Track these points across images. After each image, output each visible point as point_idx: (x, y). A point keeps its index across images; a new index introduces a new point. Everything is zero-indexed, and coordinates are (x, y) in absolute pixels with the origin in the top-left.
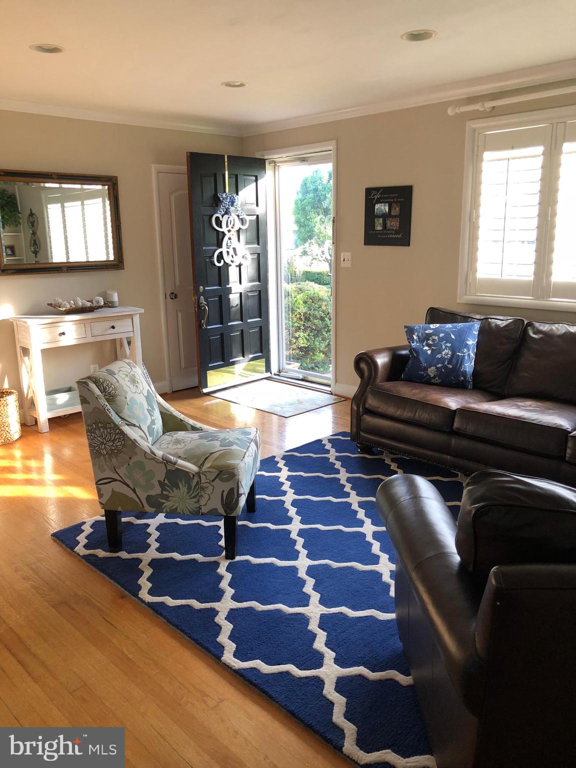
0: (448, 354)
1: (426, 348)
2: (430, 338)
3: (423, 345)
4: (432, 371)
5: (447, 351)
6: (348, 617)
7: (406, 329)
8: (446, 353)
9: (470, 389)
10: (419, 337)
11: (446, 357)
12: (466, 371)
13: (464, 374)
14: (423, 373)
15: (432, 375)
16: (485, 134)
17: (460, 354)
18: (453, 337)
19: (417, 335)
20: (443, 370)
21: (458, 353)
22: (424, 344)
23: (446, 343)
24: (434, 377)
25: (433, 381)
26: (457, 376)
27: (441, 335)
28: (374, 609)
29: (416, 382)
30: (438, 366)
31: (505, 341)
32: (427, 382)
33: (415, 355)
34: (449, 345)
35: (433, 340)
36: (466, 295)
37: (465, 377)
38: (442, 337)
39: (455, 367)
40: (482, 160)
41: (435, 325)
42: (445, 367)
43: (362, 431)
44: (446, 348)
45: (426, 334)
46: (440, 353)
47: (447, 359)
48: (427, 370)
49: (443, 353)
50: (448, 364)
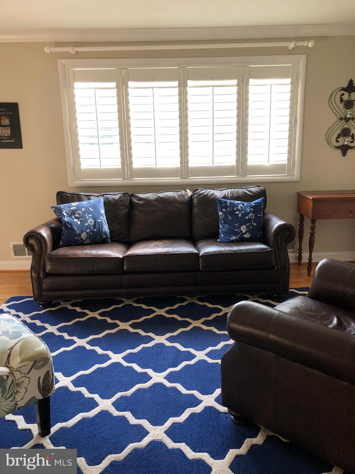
0: (92, 222)
1: (76, 220)
2: (76, 213)
3: (73, 219)
4: (84, 236)
5: (91, 220)
6: (180, 423)
7: (54, 209)
8: (91, 221)
9: (110, 243)
10: (67, 213)
11: (91, 224)
12: (106, 231)
13: (105, 233)
14: (78, 238)
15: (84, 238)
16: (73, 70)
17: (99, 221)
18: (91, 210)
19: (66, 212)
20: (91, 234)
21: (98, 220)
22: (73, 217)
23: (88, 215)
24: (86, 240)
25: (85, 242)
26: (101, 236)
27: (83, 210)
28: (187, 408)
29: (72, 246)
30: (87, 231)
31: (122, 208)
32: (81, 244)
33: (69, 226)
34: (91, 215)
35: (78, 214)
36: (75, 181)
37: (106, 235)
38: (84, 211)
39: (98, 230)
40: (74, 88)
41: (75, 203)
42: (92, 231)
43: (45, 291)
44: (89, 218)
45: (72, 210)
46: (87, 222)
47: (92, 225)
48: (81, 236)
49: (89, 221)
50: (93, 229)
